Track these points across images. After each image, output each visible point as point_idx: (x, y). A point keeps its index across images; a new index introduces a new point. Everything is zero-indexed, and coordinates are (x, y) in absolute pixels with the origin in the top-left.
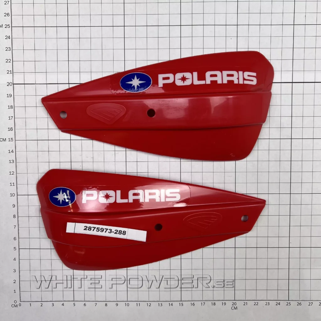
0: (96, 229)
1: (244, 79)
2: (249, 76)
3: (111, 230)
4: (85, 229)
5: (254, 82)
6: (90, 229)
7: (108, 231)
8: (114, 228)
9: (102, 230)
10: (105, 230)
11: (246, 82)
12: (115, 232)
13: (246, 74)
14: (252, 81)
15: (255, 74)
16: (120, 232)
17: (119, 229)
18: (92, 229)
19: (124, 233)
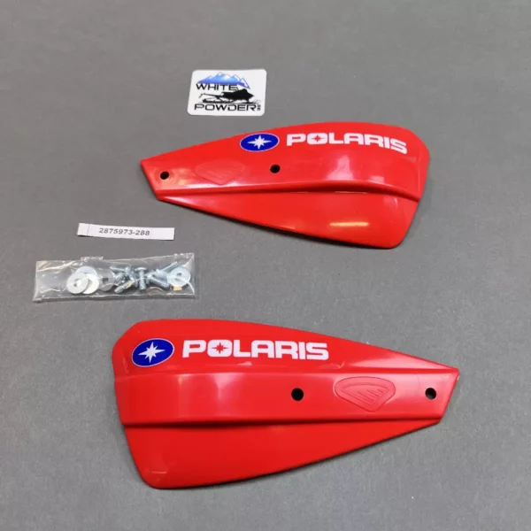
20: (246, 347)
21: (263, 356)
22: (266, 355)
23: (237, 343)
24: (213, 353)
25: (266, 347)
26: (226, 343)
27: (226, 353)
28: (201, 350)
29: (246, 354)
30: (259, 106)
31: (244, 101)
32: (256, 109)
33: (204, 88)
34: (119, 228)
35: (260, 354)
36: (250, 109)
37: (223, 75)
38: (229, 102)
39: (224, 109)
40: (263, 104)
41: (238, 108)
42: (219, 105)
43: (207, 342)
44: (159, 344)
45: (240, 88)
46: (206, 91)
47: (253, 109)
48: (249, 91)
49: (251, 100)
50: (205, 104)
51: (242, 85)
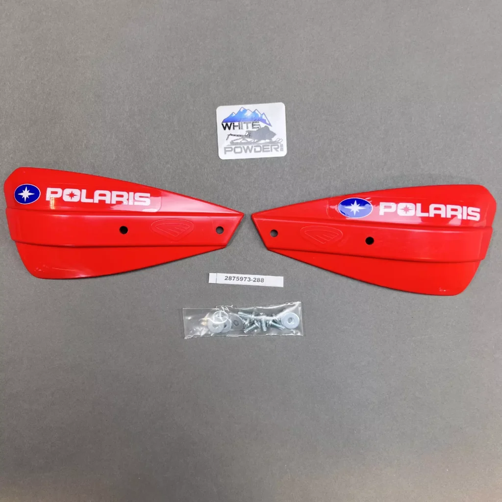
0: (236, 279)
1: (468, 215)
2: (473, 211)
3: (250, 278)
4: (226, 279)
5: (478, 218)
6: (230, 278)
7: (248, 279)
8: (252, 277)
9: (242, 279)
10: (244, 279)
11: (469, 218)
12: (254, 280)
13: (471, 209)
14: (476, 216)
15: (478, 210)
16: (259, 280)
17: (257, 276)
18: (233, 278)
19: (262, 280)
20: (90, 195)
21: (102, 202)
22: (105, 201)
23: (84, 191)
24: (67, 199)
25: (104, 195)
26: (76, 192)
27: (75, 199)
28: (58, 196)
29: (90, 201)
30: (282, 146)
31: (268, 141)
32: (279, 150)
33: (229, 128)
34: (240, 276)
35: (100, 201)
36: (273, 150)
37: (245, 111)
38: (254, 143)
39: (250, 151)
40: (285, 143)
41: (263, 149)
42: (246, 147)
43: (63, 190)
44: (31, 189)
45: (262, 125)
46: (232, 131)
47: (276, 149)
48: (271, 129)
49: (274, 139)
50: (233, 147)
51: (264, 121)
